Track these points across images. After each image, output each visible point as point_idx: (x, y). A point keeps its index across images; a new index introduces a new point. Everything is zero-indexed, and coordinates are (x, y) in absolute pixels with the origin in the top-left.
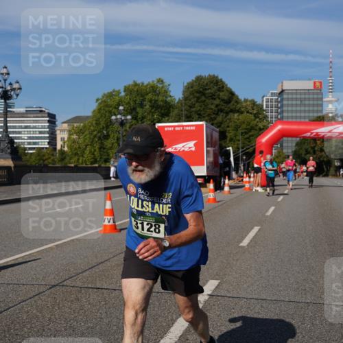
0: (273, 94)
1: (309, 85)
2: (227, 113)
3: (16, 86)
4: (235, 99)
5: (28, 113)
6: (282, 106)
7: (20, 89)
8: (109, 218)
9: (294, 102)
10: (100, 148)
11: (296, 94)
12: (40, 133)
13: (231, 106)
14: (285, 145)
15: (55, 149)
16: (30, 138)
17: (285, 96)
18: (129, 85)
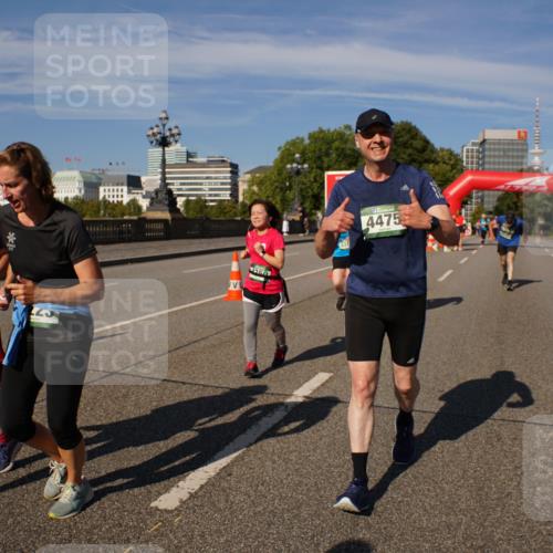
0: (474, 144)
1: (512, 135)
2: (421, 164)
3: (175, 131)
4: (430, 148)
5: (210, 163)
6: (484, 157)
7: (179, 134)
8: (235, 281)
9: (497, 153)
10: (281, 200)
11: (499, 144)
12: (222, 184)
13: (426, 155)
14: (486, 199)
15: (237, 201)
16: (211, 189)
17: (487, 146)
18: (314, 133)
